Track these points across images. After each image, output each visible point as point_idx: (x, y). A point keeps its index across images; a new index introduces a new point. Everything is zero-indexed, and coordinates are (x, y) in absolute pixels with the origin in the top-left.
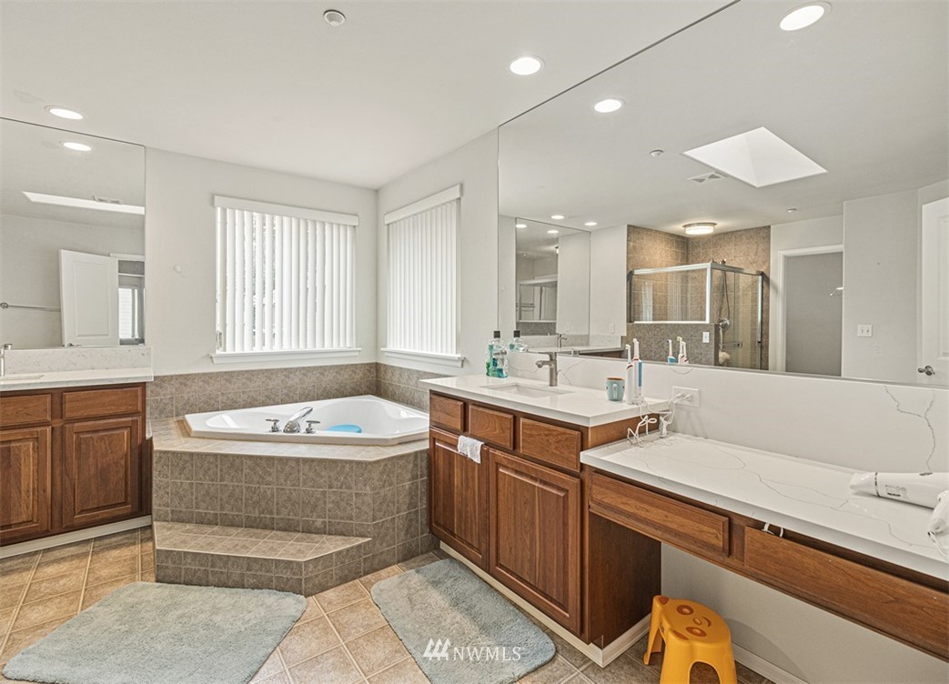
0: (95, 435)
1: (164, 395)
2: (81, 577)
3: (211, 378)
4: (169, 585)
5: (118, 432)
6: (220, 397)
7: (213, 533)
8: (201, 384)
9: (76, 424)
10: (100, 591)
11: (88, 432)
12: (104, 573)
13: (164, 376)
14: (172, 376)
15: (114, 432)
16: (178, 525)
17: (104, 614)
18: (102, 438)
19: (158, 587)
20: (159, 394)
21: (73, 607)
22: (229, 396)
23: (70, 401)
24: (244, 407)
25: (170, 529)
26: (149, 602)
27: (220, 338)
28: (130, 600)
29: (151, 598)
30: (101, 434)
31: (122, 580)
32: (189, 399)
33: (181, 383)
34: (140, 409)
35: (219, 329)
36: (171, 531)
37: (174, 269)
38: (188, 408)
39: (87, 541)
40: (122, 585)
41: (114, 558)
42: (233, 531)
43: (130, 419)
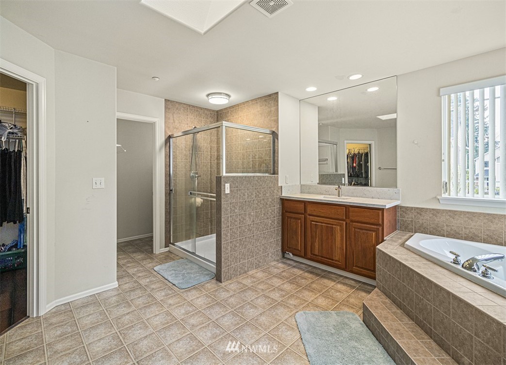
0: (361, 231)
1: (408, 218)
2: (344, 296)
3: (438, 213)
4: (365, 326)
5: (370, 232)
6: (445, 227)
7: (394, 313)
8: (431, 215)
9: (354, 223)
10: (343, 307)
11: (359, 229)
12: (352, 300)
13: (407, 207)
14: (412, 208)
15: (369, 232)
16: (384, 297)
17: (334, 318)
18: (364, 233)
19: (361, 324)
20: (405, 217)
21: (330, 307)
22: (453, 228)
23: (352, 212)
24: (466, 239)
25: (378, 296)
26: (351, 327)
27: (446, 186)
28: (346, 320)
29: (353, 326)
30: (364, 231)
31: (354, 308)
32: (423, 224)
33: (417, 212)
34: (380, 222)
35: (445, 179)
36: (378, 298)
37: (414, 142)
38: (422, 229)
39: (360, 282)
40: (351, 311)
41: (361, 296)
42: (406, 319)
43: (376, 227)
